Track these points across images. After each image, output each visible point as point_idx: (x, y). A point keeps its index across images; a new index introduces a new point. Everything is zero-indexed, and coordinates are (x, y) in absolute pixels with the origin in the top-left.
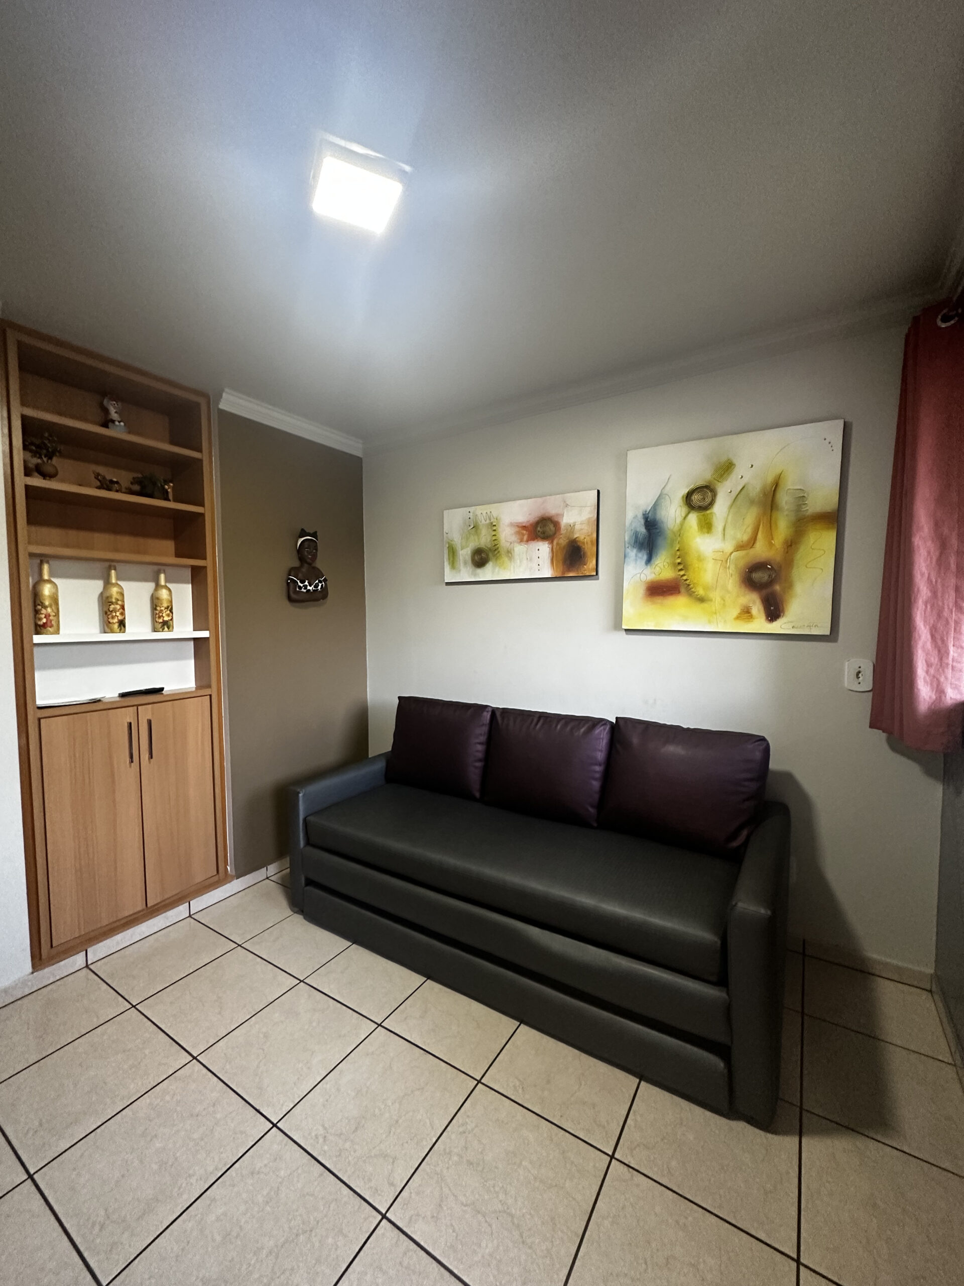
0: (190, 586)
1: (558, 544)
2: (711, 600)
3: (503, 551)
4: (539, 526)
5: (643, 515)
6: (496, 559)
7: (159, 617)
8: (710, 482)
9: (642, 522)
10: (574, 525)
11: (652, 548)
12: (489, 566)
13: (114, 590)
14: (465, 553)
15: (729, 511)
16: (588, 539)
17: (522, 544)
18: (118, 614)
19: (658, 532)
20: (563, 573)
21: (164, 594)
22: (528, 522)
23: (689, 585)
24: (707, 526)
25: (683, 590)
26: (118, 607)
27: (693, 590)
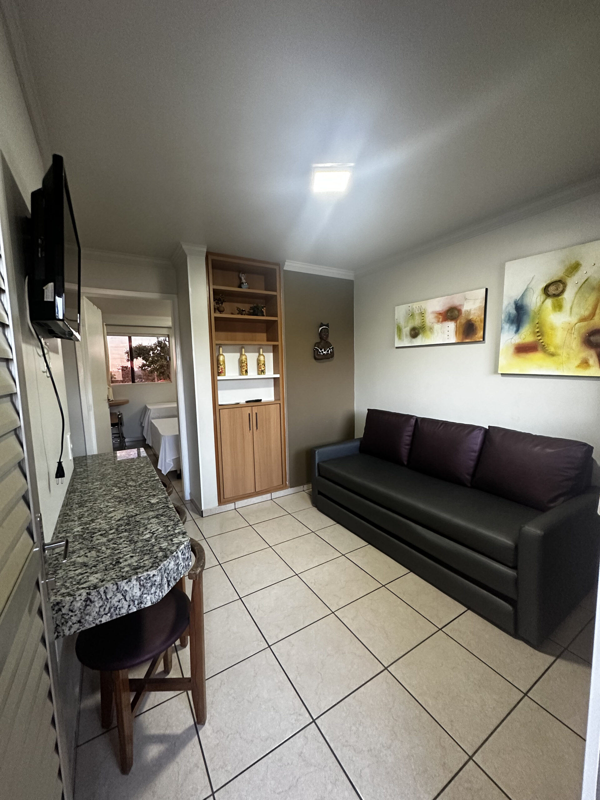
0: (272, 354)
1: (460, 322)
2: (559, 355)
3: (427, 328)
4: (449, 312)
5: (515, 302)
6: (424, 333)
7: (260, 369)
8: (562, 278)
9: (514, 306)
10: (470, 311)
11: (520, 324)
12: (420, 337)
13: (244, 357)
14: (406, 330)
15: (575, 297)
16: (478, 319)
17: (439, 323)
18: (245, 367)
19: (524, 313)
20: (463, 339)
21: (262, 358)
22: (443, 310)
23: (544, 346)
24: (558, 307)
25: (539, 349)
26: (245, 364)
27: (547, 349)
